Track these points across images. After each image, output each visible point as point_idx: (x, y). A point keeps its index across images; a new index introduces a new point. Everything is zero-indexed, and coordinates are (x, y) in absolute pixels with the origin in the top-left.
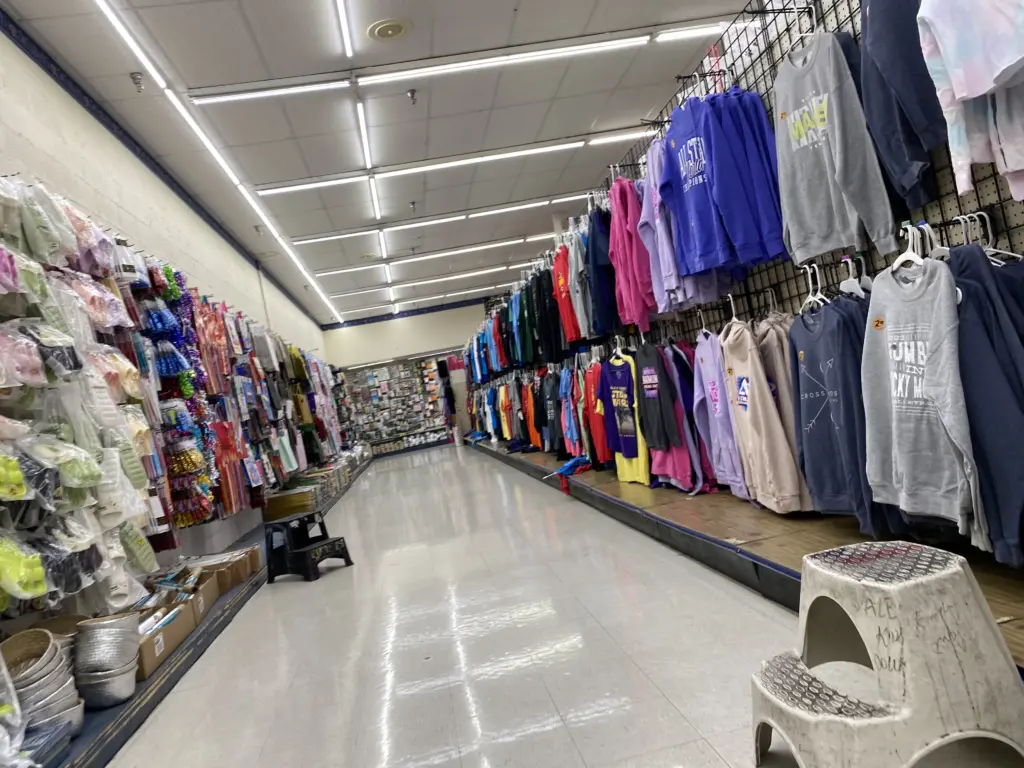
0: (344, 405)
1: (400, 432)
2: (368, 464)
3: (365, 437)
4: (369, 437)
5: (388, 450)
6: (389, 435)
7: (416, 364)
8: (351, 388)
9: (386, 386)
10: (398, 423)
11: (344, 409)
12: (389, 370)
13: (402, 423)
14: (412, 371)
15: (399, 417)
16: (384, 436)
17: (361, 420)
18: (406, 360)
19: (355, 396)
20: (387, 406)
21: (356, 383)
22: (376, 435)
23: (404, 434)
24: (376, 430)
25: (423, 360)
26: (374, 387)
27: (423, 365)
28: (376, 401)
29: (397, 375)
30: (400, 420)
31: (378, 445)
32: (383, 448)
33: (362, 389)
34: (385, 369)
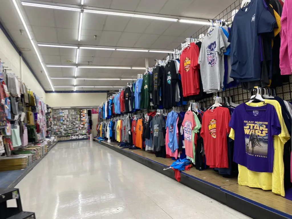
0: (50, 121)
1: (69, 133)
2: (55, 144)
3: (56, 134)
4: (57, 134)
5: (64, 140)
6: (64, 134)
7: (79, 110)
8: (53, 116)
9: (67, 117)
10: (69, 130)
11: (49, 122)
12: (68, 111)
13: (70, 130)
14: (77, 112)
15: (69, 128)
16: (63, 134)
17: (55, 127)
18: (76, 108)
19: (54, 118)
20: (66, 124)
21: (55, 114)
22: (60, 134)
23: (70, 134)
24: (60, 132)
25: (81, 109)
26: (62, 116)
27: (81, 111)
28: (62, 122)
29: (71, 113)
30: (70, 129)
31: (60, 137)
32: (62, 139)
33: (58, 116)
34: (67, 110)
